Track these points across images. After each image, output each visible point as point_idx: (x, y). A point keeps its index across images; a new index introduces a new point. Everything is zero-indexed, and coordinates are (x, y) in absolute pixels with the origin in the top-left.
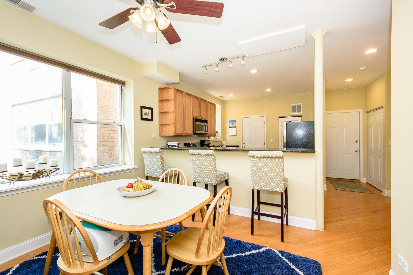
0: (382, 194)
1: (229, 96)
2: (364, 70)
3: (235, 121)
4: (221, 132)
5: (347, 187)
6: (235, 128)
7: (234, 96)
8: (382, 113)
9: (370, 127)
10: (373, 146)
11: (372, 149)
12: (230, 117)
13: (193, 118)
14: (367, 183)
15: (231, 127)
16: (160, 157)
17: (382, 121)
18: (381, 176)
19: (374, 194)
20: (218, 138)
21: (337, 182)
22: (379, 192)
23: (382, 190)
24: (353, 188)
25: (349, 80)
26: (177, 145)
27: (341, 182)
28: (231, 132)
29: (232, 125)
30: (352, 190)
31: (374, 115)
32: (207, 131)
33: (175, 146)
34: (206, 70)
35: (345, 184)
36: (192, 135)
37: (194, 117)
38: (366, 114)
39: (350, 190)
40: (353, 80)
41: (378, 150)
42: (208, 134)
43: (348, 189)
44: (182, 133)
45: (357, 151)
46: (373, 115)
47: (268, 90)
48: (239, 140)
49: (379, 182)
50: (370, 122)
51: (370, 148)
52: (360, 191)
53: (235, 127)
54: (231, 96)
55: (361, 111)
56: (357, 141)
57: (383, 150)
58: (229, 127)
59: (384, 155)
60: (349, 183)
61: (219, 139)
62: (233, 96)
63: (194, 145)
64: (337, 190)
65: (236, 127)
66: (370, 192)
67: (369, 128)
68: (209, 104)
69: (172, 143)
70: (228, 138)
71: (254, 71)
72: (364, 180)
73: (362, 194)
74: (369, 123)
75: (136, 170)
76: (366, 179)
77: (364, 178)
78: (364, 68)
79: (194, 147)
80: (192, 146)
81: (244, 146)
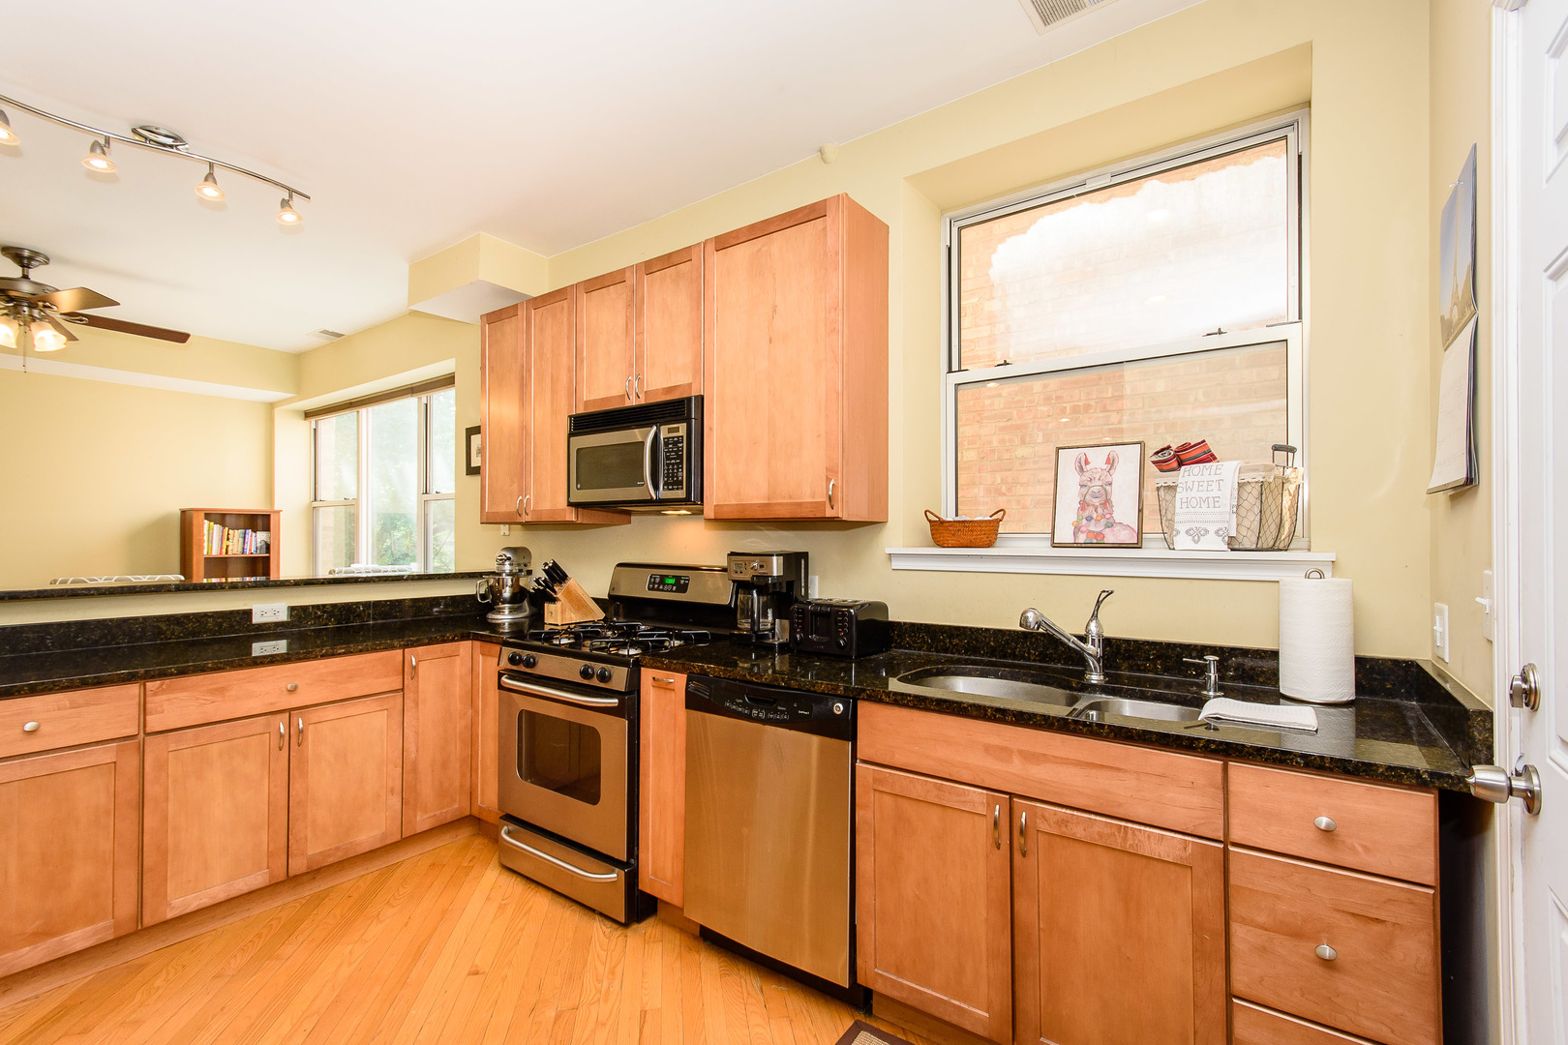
13: (570, 419)
20: (1197, 535)
36: (569, 514)
37: (580, 410)
44: (510, 509)
63: (669, 581)
79: (658, 590)
80: (650, 583)
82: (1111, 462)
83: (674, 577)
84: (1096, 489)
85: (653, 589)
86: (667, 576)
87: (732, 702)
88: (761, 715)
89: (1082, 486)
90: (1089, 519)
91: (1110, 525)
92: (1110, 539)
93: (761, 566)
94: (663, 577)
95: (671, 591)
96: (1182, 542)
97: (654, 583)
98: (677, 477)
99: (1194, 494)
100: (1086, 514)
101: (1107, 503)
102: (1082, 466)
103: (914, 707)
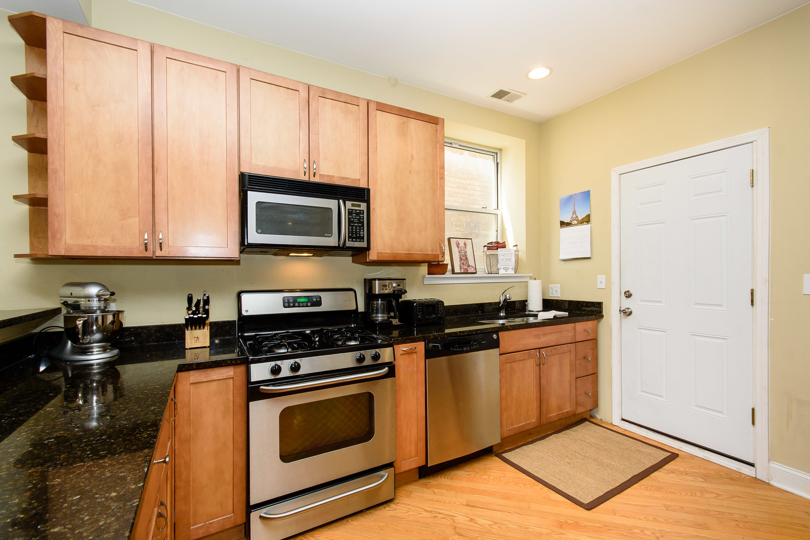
3: (586, 195)
4: (522, 247)
6: (586, 227)
15: (569, 224)
20: (506, 269)
28: (570, 242)
29: (574, 213)
42: (369, 249)
48: (601, 278)
53: (587, 220)
58: (563, 224)
61: (511, 272)
63: (302, 300)
65: (588, 222)
80: (285, 303)
81: (627, 304)
82: (465, 244)
83: (306, 297)
84: (463, 254)
85: (288, 307)
86: (299, 297)
87: (453, 348)
88: (467, 349)
89: (459, 252)
90: (463, 264)
91: (469, 266)
92: (469, 271)
93: (399, 285)
94: (296, 298)
95: (307, 306)
96: (502, 272)
97: (288, 303)
98: (360, 234)
99: (504, 257)
100: (462, 262)
101: (466, 259)
102: (458, 245)
103: (519, 329)
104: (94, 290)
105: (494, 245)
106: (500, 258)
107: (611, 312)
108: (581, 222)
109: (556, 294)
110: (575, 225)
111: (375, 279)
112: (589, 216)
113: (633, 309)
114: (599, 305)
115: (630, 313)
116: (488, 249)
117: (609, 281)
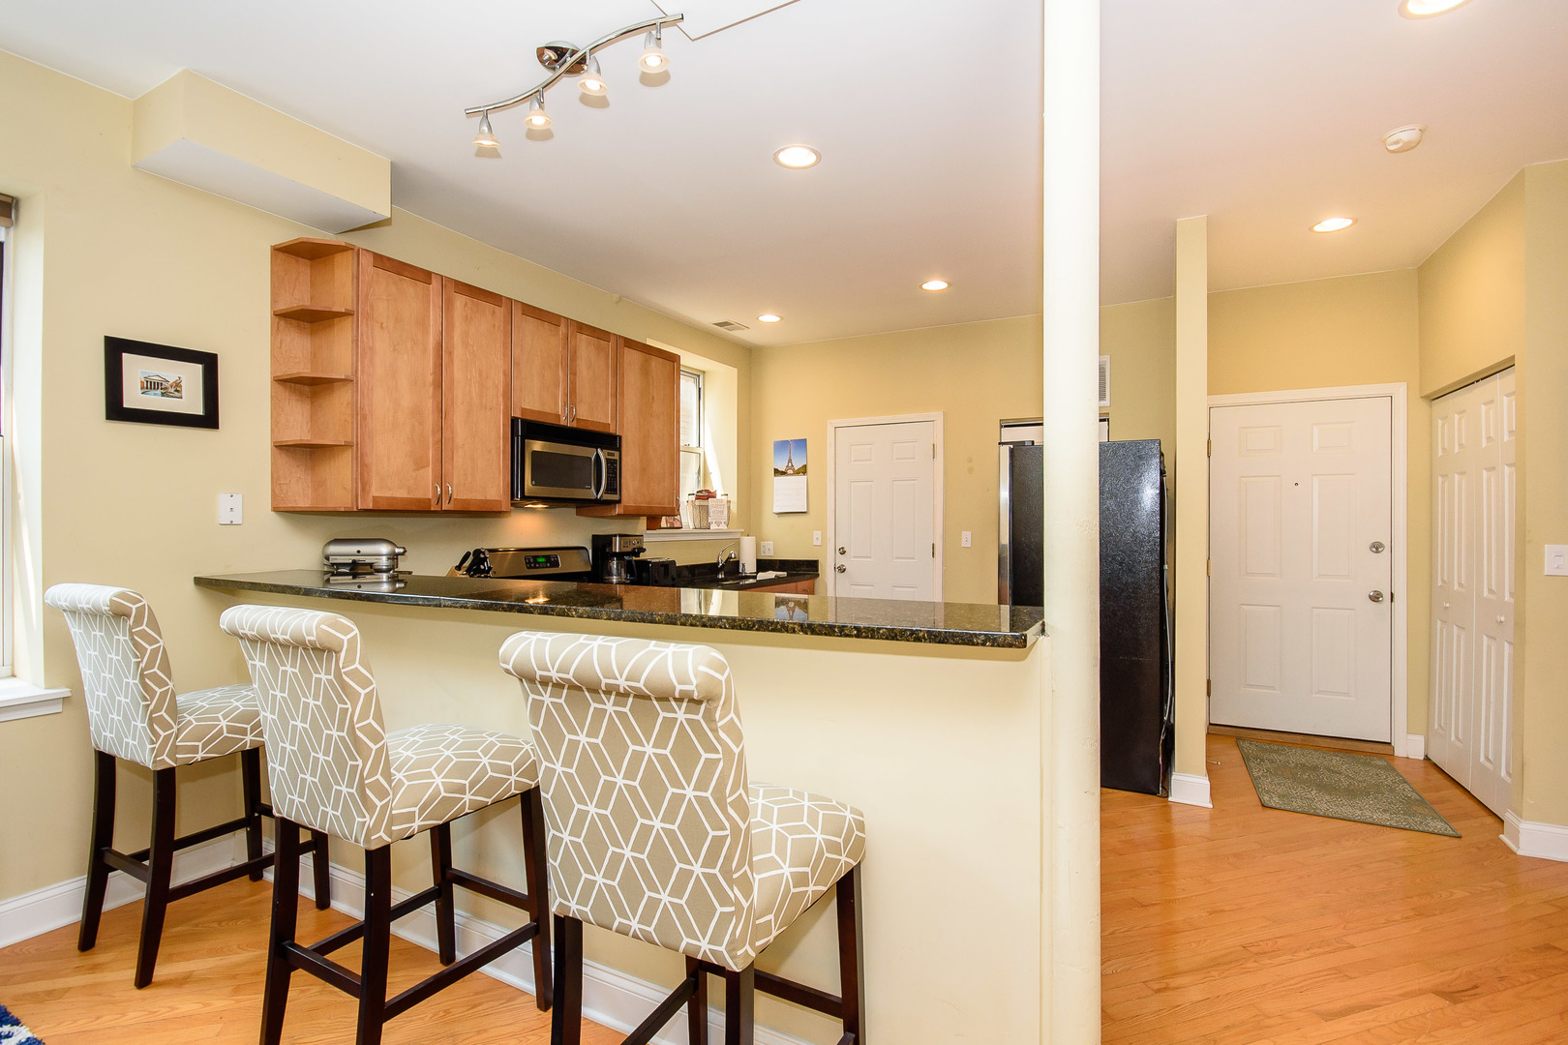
0: (1501, 836)
1: (761, 318)
2: (1408, 148)
3: (802, 444)
4: (733, 497)
5: (1323, 787)
6: (802, 478)
7: (782, 319)
8: (1508, 395)
9: (1444, 476)
10: (1459, 573)
11: (1456, 587)
12: (781, 425)
13: (514, 421)
14: (1427, 758)
15: (783, 473)
16: (132, 639)
17: (1506, 439)
18: (1498, 723)
19: (1460, 837)
20: (718, 524)
21: (1276, 752)
22: (1490, 820)
23: (1508, 816)
24: (1352, 793)
25: (1334, 224)
26: (384, 562)
27: (1296, 756)
28: (785, 494)
29: (790, 461)
30: (1346, 810)
31: (1464, 411)
32: (613, 487)
33: (372, 569)
34: (485, 129)
35: (1315, 768)
36: (506, 505)
37: (518, 414)
38: (1423, 405)
39: (1333, 810)
40: (1355, 221)
41: (1486, 594)
42: (619, 502)
43: (1323, 802)
44: (419, 495)
45: (1376, 598)
46: (1458, 413)
47: (935, 285)
48: (817, 534)
49: (1488, 765)
50: (1443, 449)
51: (1443, 581)
52: (1387, 816)
53: (803, 470)
54: (769, 318)
55: (1400, 391)
56: (1377, 547)
57: (1511, 595)
58: (777, 472)
59: (1520, 625)
60: (1335, 761)
61: (723, 527)
62: (778, 319)
63: (541, 560)
64: (1270, 811)
65: (805, 473)
66: (1439, 826)
67: (1440, 478)
68: (632, 357)
69: (352, 549)
70: (772, 527)
71: (797, 157)
72: (1410, 747)
73: (1398, 841)
74: (1440, 454)
75: (58, 708)
76: (1421, 739)
77: (1410, 737)
78: (1406, 135)
79: (535, 567)
80: (527, 563)
81: (841, 560)
83: (543, 556)
85: (530, 568)
86: (538, 557)
91: (674, 519)
93: (638, 543)
94: (535, 558)
95: (547, 567)
96: (713, 527)
97: (530, 563)
99: (715, 509)
104: (384, 549)
105: (704, 494)
106: (711, 510)
107: (827, 570)
108: (797, 473)
109: (770, 554)
110: (791, 475)
111: (615, 536)
112: (805, 466)
113: (847, 566)
114: (816, 562)
115: (845, 570)
116: (696, 499)
117: (824, 537)
